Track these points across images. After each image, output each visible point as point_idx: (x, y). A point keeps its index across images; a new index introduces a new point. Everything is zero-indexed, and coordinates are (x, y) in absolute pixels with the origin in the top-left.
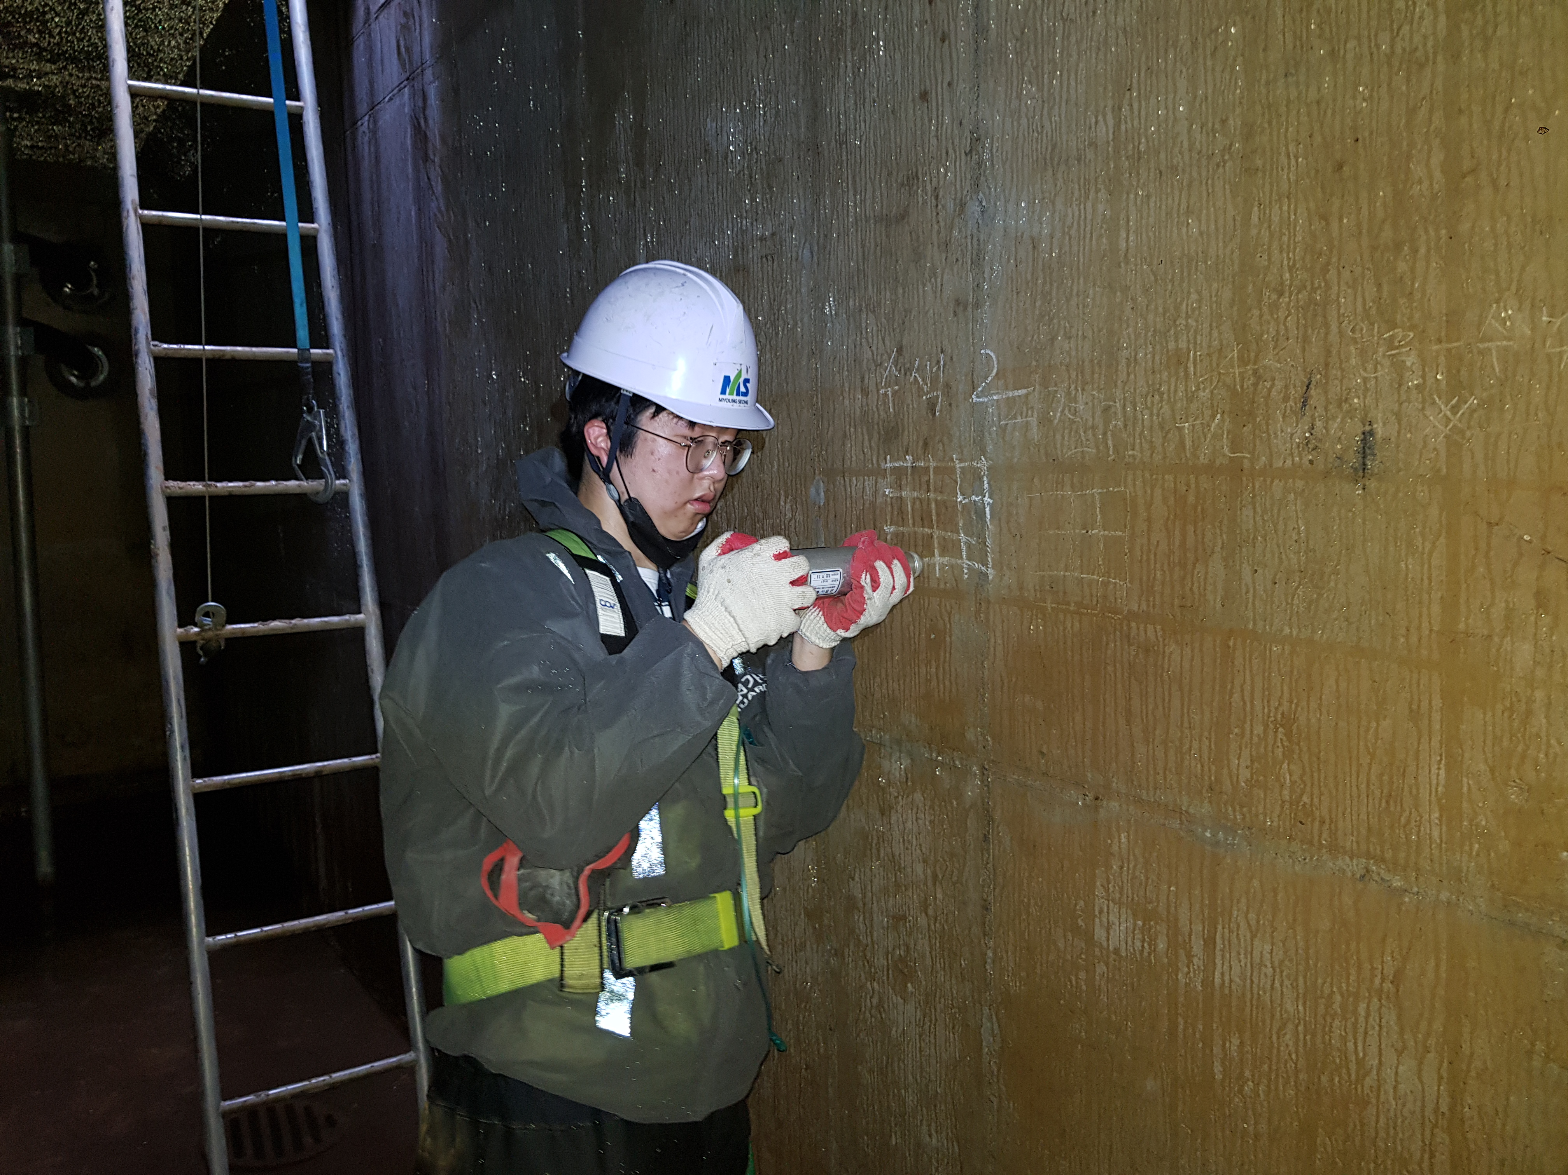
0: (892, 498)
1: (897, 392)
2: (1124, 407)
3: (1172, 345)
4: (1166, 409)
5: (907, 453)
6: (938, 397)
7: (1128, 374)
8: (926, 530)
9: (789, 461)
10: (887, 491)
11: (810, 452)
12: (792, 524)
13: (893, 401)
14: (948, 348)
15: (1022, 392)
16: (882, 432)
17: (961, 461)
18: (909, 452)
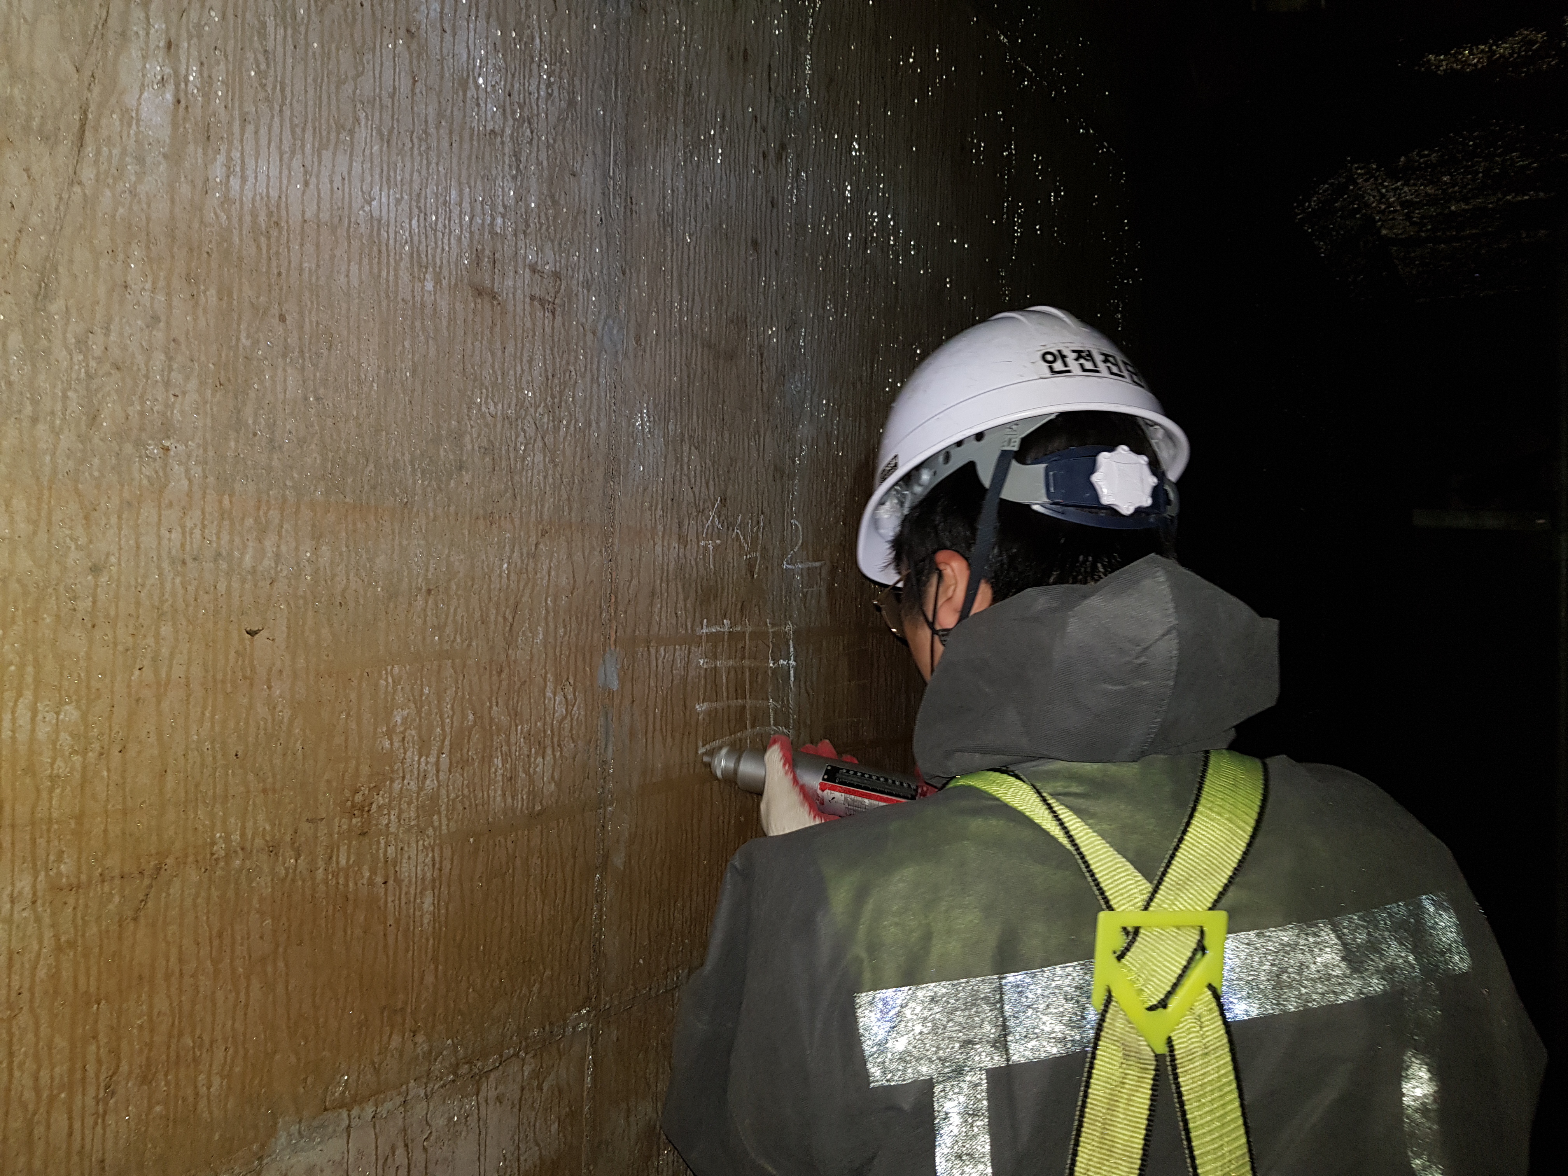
0: (706, 670)
1: (719, 546)
5: (725, 616)
6: (756, 558)
8: (740, 701)
9: (565, 627)
10: (702, 662)
11: (601, 614)
12: (567, 724)
13: (714, 556)
14: (767, 511)
15: (817, 564)
16: (700, 591)
17: (773, 625)
18: (728, 616)
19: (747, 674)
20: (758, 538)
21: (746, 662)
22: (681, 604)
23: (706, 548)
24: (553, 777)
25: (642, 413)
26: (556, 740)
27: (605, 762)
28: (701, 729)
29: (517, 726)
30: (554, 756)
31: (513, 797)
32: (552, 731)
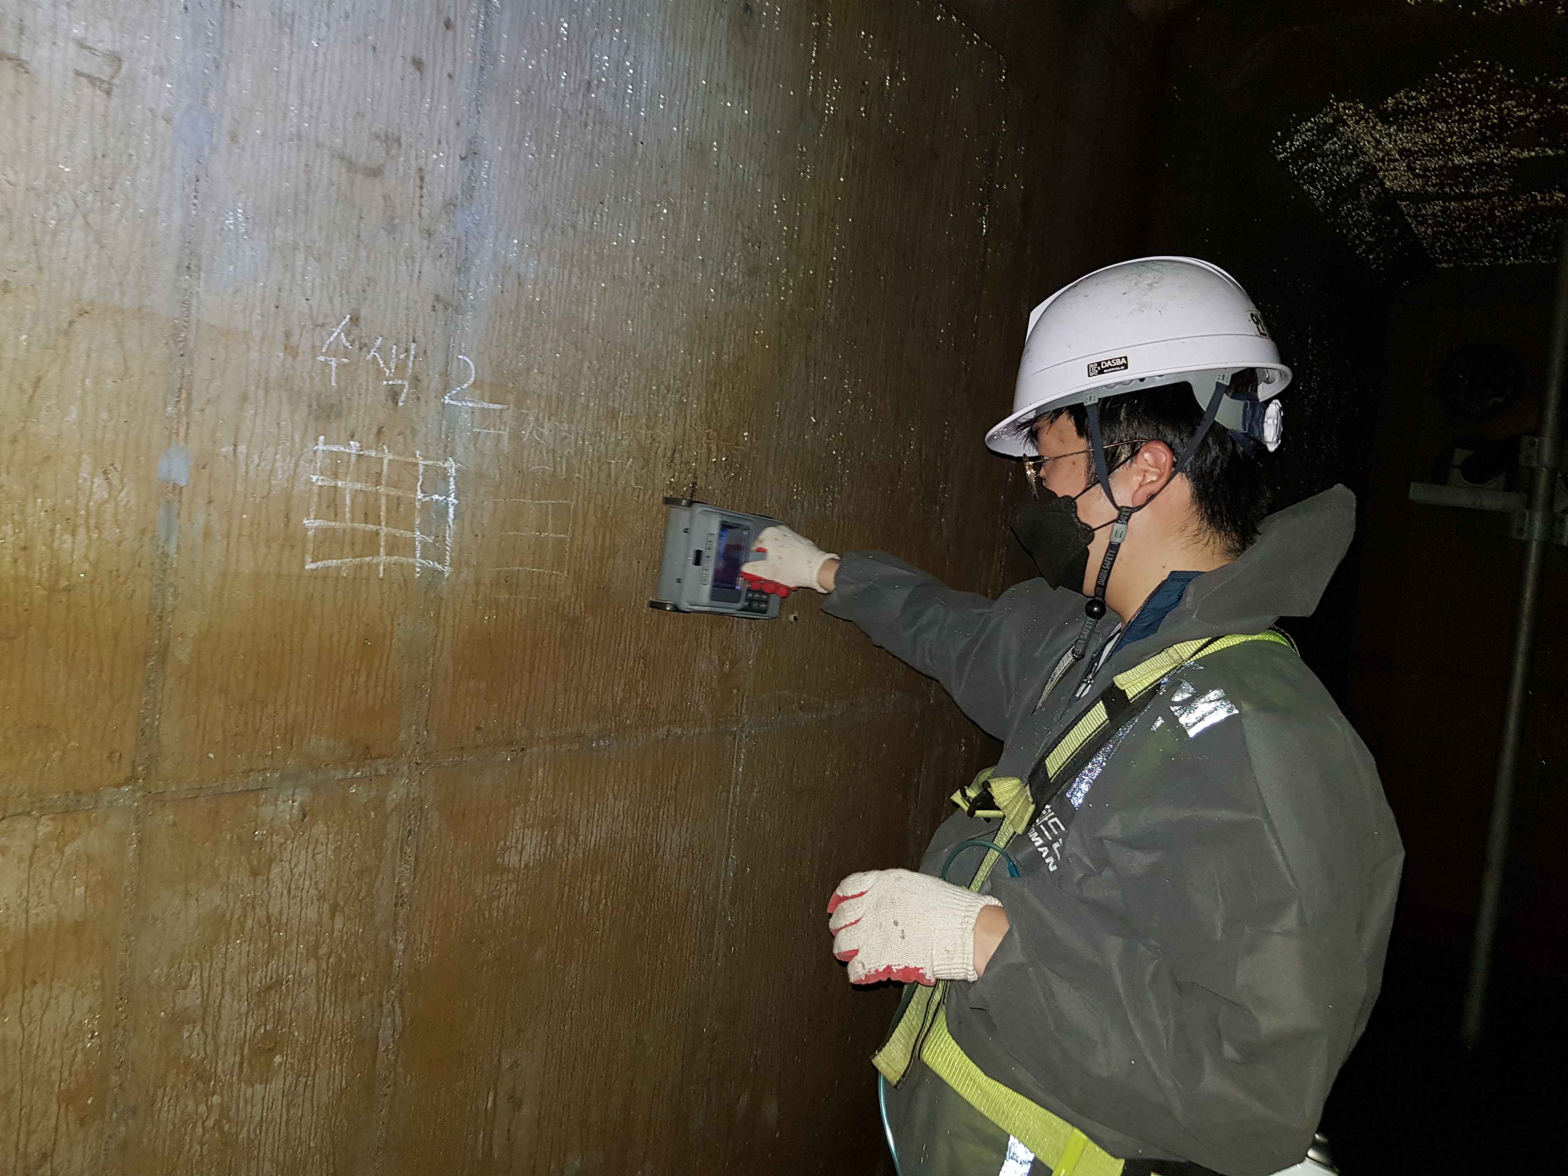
0: (321, 487)
1: (345, 365)
2: (576, 440)
3: (610, 404)
4: (602, 448)
5: (352, 437)
6: (403, 386)
7: (582, 416)
8: (371, 526)
9: (110, 411)
10: (314, 478)
11: (165, 407)
12: (110, 507)
13: (337, 374)
14: (422, 340)
15: (498, 407)
16: (315, 407)
17: (425, 458)
18: (356, 438)
19: (383, 501)
20: (406, 366)
21: (382, 489)
22: (285, 415)
23: (326, 364)
24: (86, 557)
25: (235, 212)
26: (92, 521)
27: (165, 555)
28: (310, 546)
29: (35, 499)
30: (89, 537)
31: (28, 568)
32: (88, 511)
